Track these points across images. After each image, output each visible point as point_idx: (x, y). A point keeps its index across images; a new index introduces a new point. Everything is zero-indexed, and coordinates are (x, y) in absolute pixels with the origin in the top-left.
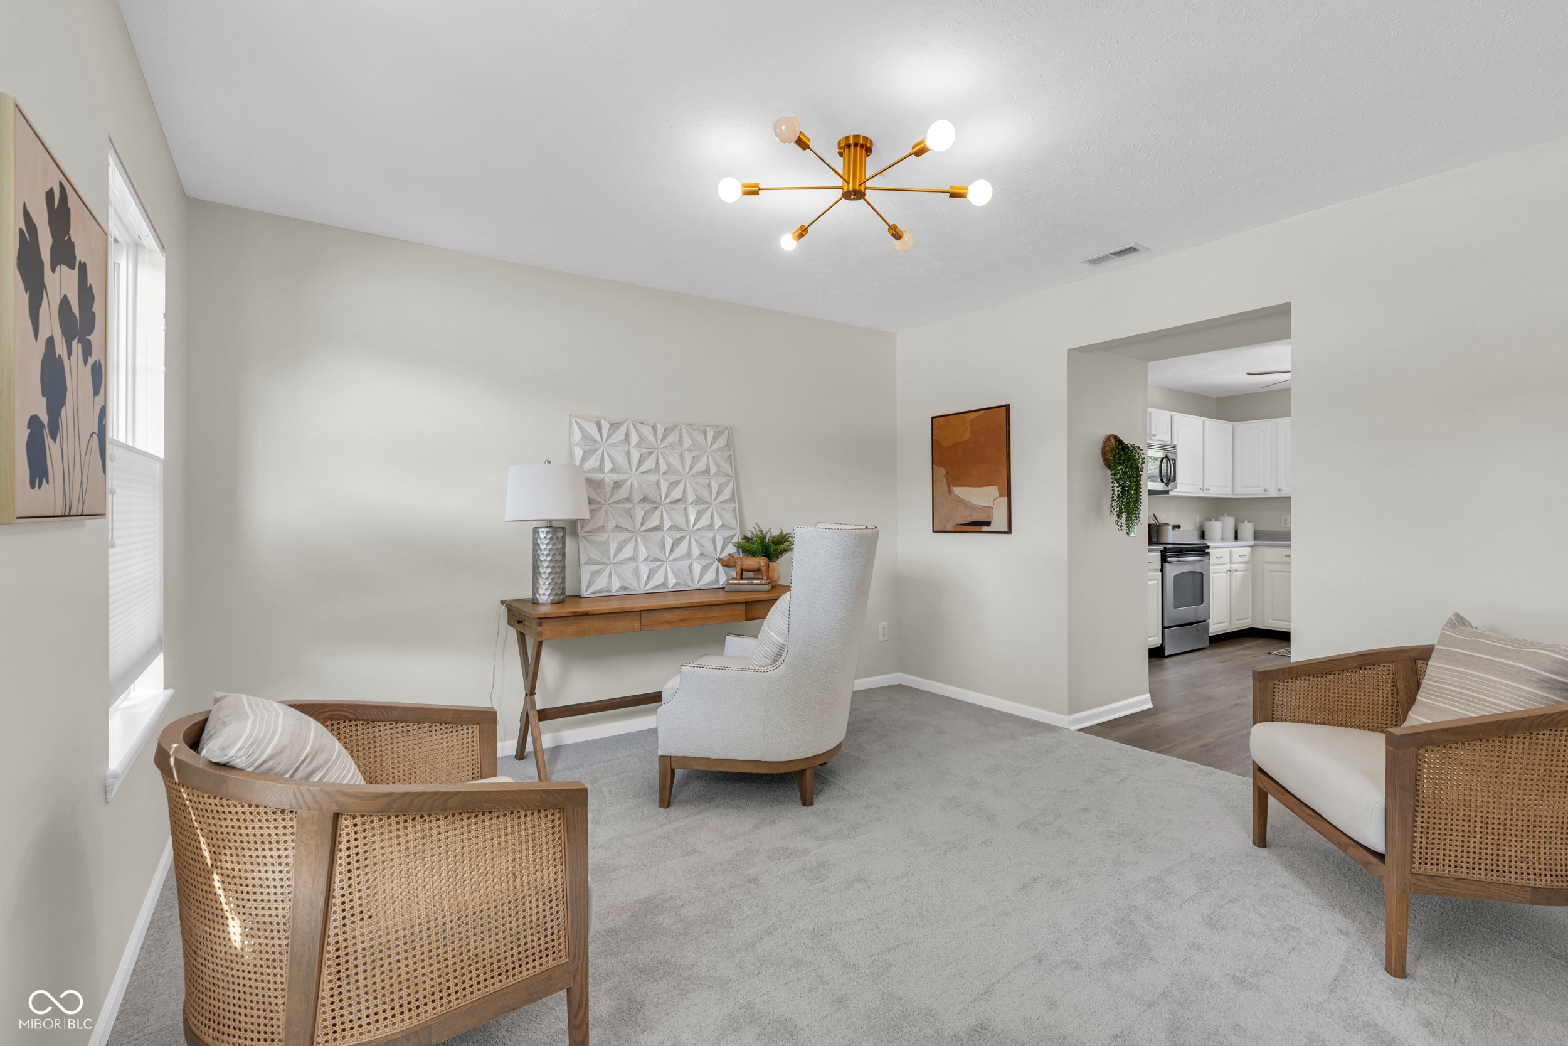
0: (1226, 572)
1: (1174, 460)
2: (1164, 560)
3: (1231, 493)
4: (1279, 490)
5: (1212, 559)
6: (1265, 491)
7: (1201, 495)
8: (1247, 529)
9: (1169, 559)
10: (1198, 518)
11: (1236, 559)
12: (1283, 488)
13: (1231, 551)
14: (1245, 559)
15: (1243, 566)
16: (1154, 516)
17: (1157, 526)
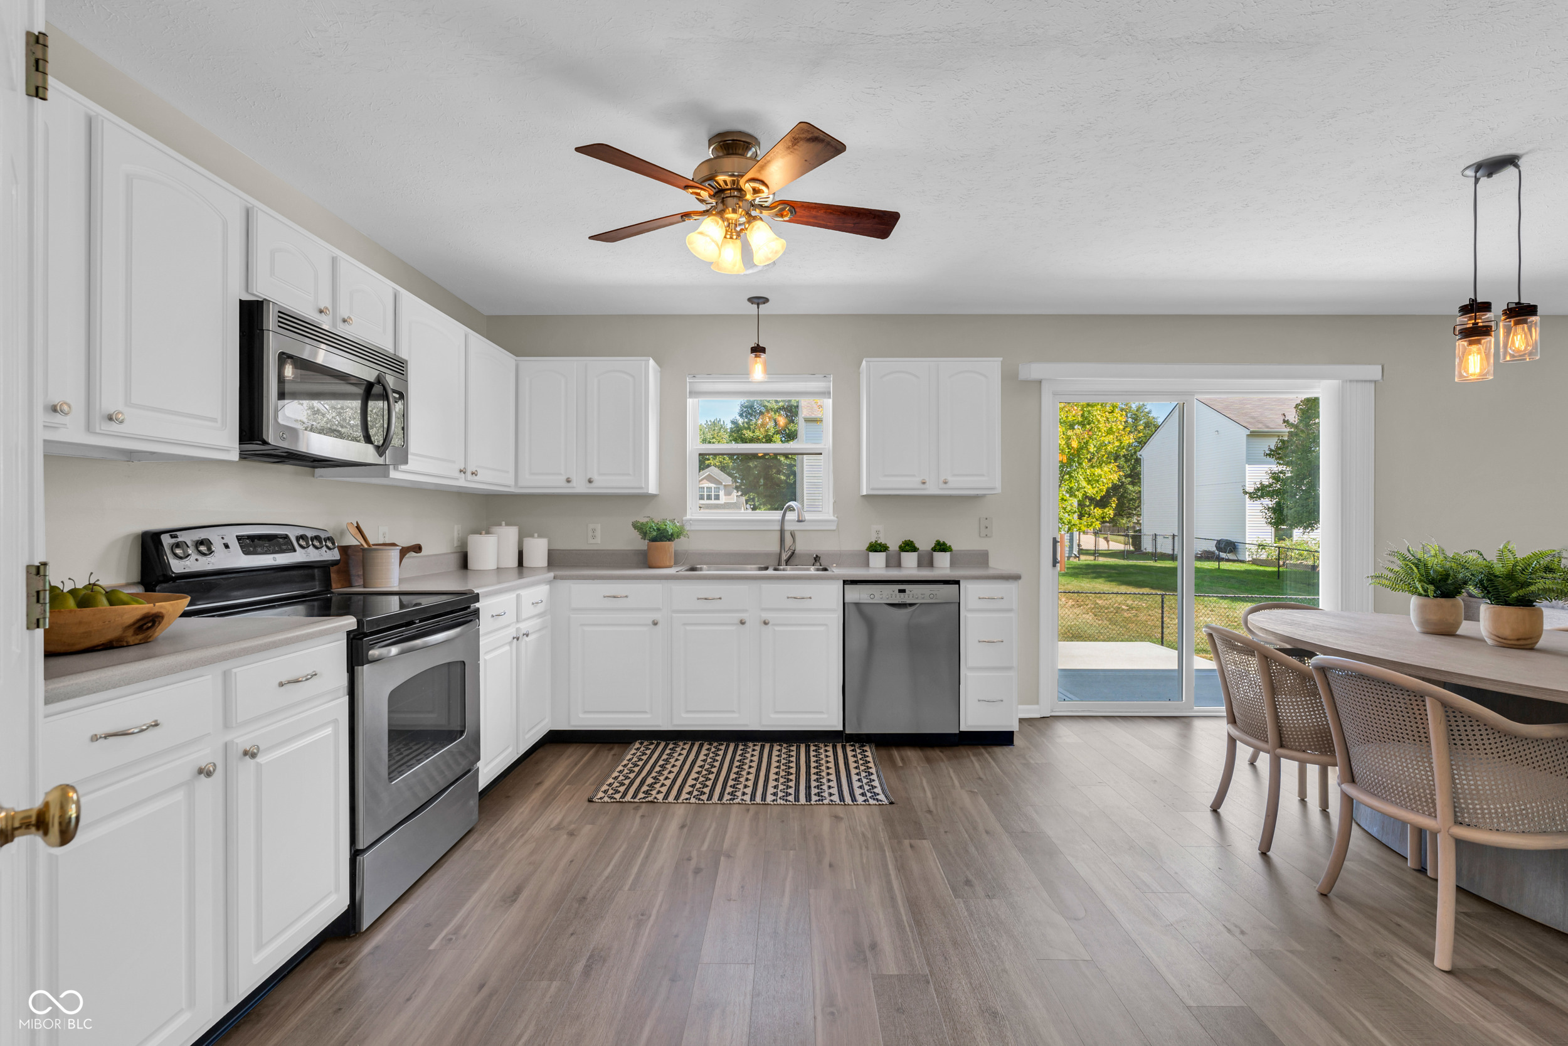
0: (510, 643)
1: (402, 396)
2: (356, 657)
3: (512, 483)
4: (590, 481)
5: (485, 623)
6: (568, 481)
7: (462, 482)
8: (538, 551)
9: (374, 653)
10: (456, 530)
11: (528, 610)
12: (595, 477)
13: (518, 596)
14: (541, 608)
15: (536, 622)
16: (358, 527)
17: (364, 550)
